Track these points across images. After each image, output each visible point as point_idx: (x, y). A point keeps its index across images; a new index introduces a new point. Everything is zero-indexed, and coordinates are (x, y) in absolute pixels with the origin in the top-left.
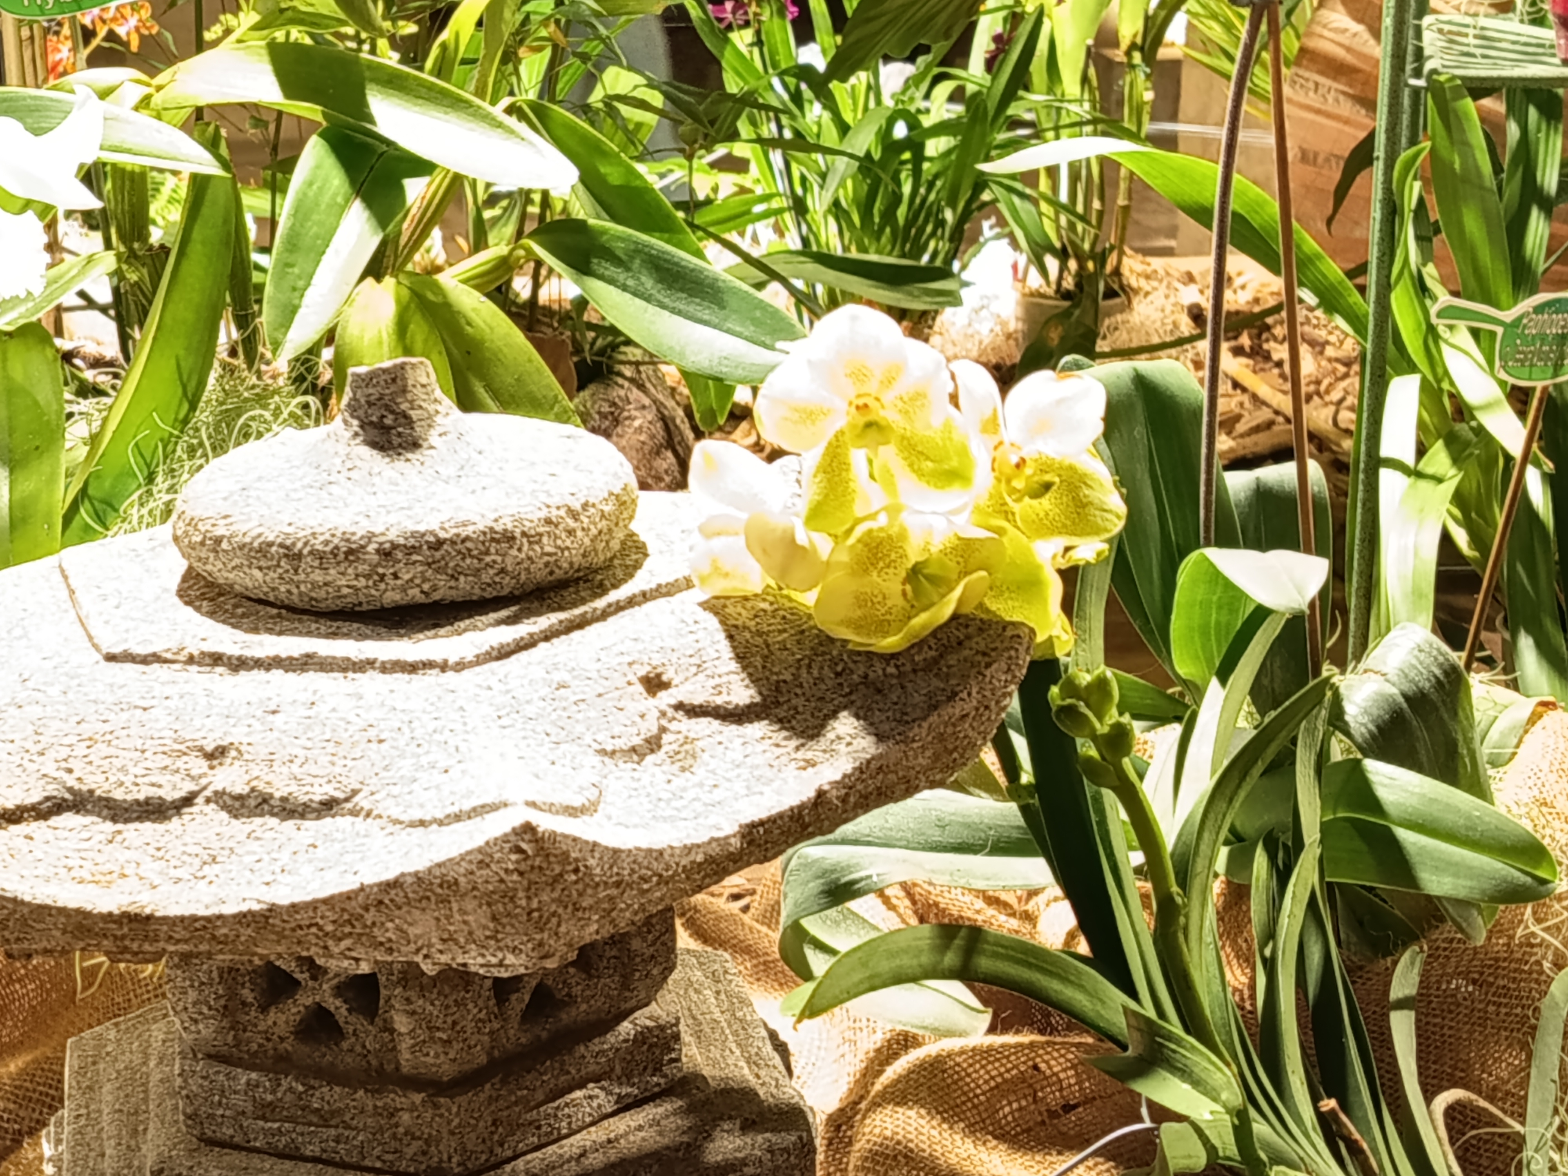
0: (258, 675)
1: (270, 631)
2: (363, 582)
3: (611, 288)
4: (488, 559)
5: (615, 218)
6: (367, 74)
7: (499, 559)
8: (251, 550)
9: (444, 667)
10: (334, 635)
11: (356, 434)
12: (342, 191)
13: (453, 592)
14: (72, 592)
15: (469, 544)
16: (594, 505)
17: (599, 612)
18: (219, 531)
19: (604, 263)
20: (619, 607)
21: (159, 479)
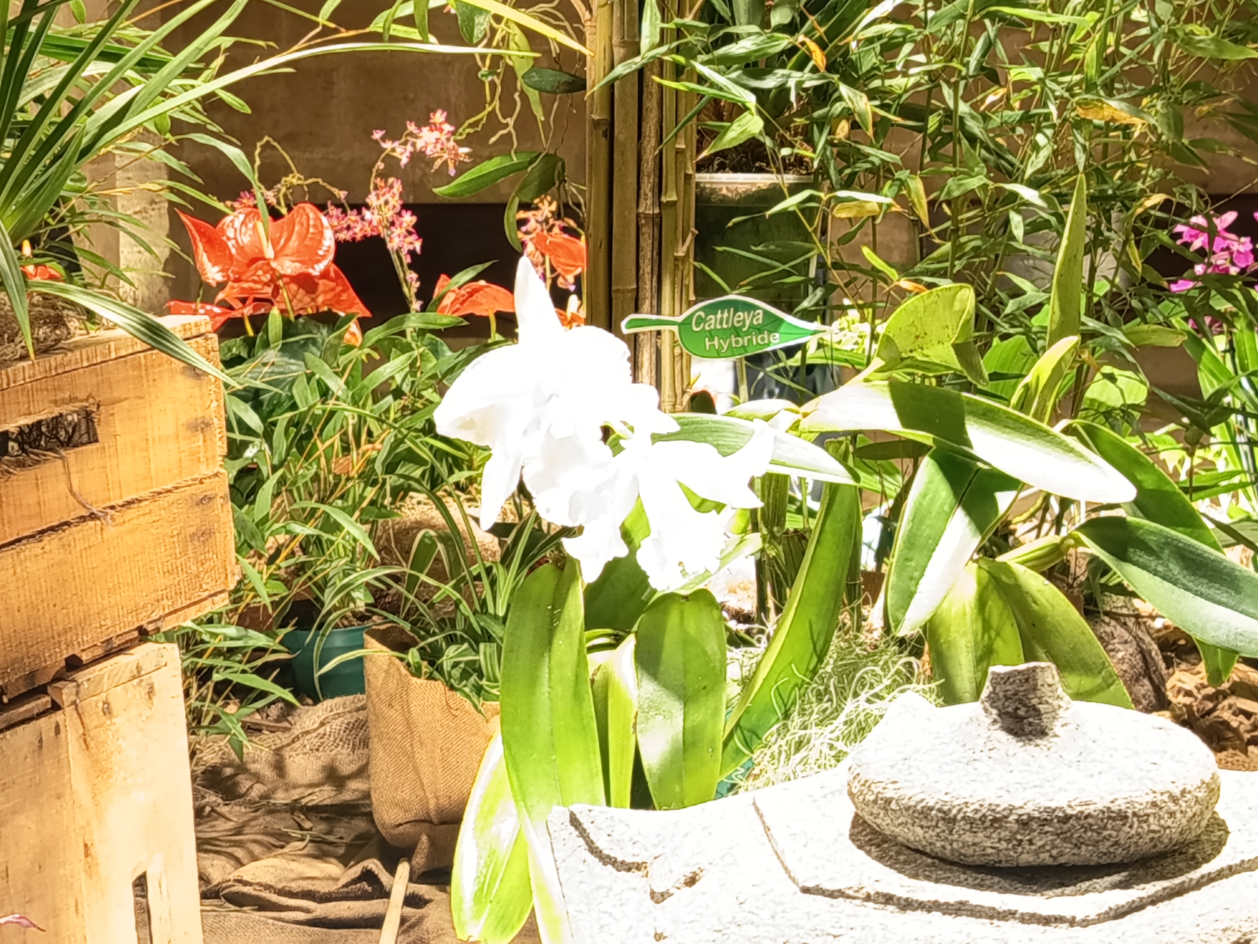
0: (920, 915)
1: (928, 878)
2: (1004, 845)
3: (1144, 572)
4: (1105, 833)
5: (1148, 516)
6: (966, 408)
7: (1114, 834)
8: (914, 812)
9: (1072, 922)
10: (980, 886)
11: (995, 721)
12: (949, 501)
13: (1076, 858)
14: (767, 829)
15: (1090, 820)
16: (1190, 792)
17: (1194, 882)
18: (888, 794)
19: (1138, 552)
20: (1210, 879)
21: (795, 715)
